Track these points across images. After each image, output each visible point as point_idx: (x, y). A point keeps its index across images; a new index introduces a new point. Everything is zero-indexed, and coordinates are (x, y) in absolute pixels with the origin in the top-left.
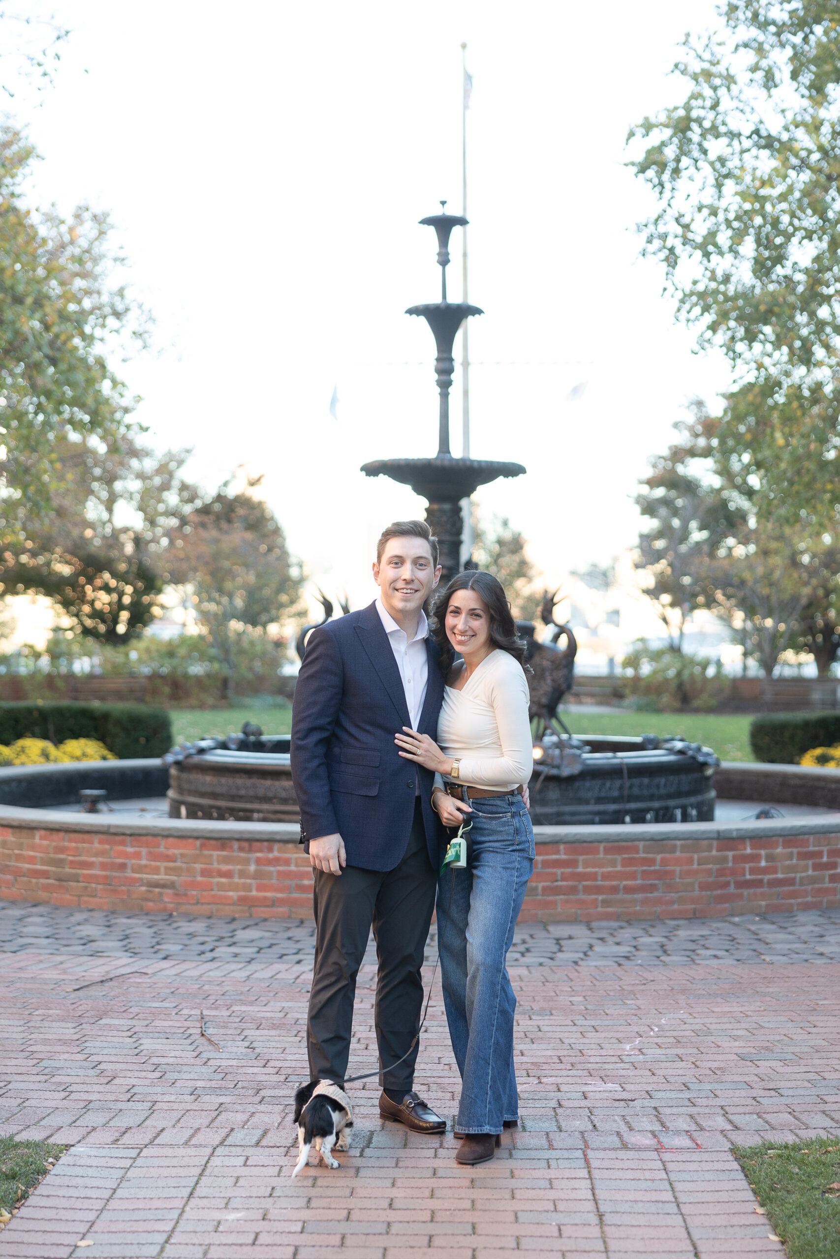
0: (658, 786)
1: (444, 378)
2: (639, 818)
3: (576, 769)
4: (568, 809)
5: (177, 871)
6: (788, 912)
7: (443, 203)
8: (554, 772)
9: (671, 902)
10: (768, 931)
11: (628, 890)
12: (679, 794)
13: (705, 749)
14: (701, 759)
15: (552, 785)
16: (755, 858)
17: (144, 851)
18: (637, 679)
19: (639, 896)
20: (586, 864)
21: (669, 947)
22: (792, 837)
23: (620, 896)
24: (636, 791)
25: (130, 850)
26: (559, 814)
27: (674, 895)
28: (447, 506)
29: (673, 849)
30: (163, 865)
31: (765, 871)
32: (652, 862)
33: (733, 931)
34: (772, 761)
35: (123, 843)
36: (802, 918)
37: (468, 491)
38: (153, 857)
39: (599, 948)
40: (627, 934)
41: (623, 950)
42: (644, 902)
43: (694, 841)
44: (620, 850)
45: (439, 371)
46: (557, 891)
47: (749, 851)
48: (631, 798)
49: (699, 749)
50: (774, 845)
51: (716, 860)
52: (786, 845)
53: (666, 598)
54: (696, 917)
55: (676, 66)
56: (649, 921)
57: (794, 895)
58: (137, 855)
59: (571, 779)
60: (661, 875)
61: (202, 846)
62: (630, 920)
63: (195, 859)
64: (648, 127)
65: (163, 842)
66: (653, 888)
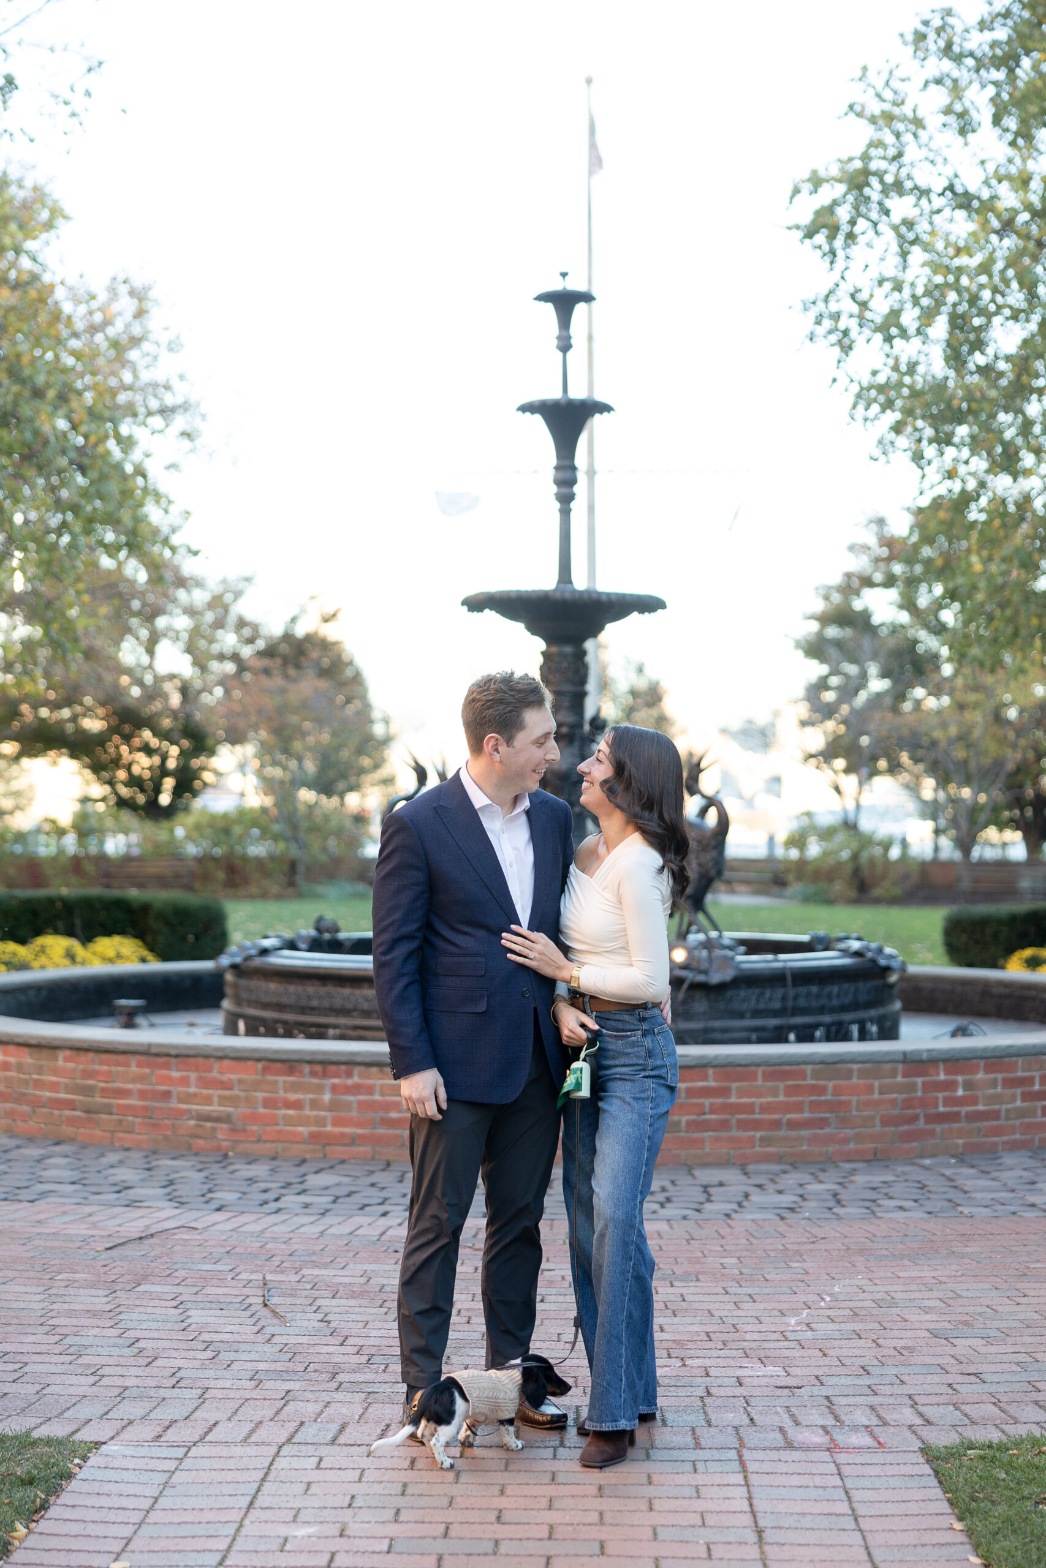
0: (829, 996)
1: (565, 490)
2: (806, 1036)
3: (727, 975)
4: (717, 1024)
5: (233, 1101)
6: (991, 1152)
7: (564, 275)
8: (701, 978)
9: (846, 1141)
10: (967, 1177)
11: (793, 1125)
12: (855, 1006)
13: (888, 950)
14: (883, 962)
15: (698, 995)
16: (950, 1085)
17: (193, 1076)
18: (802, 863)
19: (805, 1133)
20: (742, 1093)
21: (844, 1196)
22: (995, 1059)
23: (783, 1133)
24: (802, 1002)
25: (175, 1074)
26: (706, 1031)
27: (850, 1132)
28: (568, 649)
29: (849, 1075)
30: (216, 1093)
31: (962, 1101)
32: (822, 1090)
33: (922, 1176)
34: (971, 965)
35: (167, 1066)
36: (1008, 1160)
37: (595, 630)
38: (204, 1083)
39: (757, 1197)
40: (791, 1179)
41: (787, 1199)
42: (812, 1140)
43: (874, 1065)
44: (782, 1076)
45: (559, 483)
46: (703, 1126)
47: (942, 1077)
48: (797, 1011)
49: (880, 951)
50: (974, 1070)
51: (901, 1088)
52: (988, 1069)
53: (840, 763)
54: (877, 1158)
55: (851, 107)
56: (819, 1164)
57: (998, 1131)
58: (185, 1081)
59: (722, 987)
60: (833, 1107)
61: (265, 1070)
62: (795, 1162)
63: (256, 1086)
64: (816, 182)
65: (216, 1065)
66: (823, 1123)
